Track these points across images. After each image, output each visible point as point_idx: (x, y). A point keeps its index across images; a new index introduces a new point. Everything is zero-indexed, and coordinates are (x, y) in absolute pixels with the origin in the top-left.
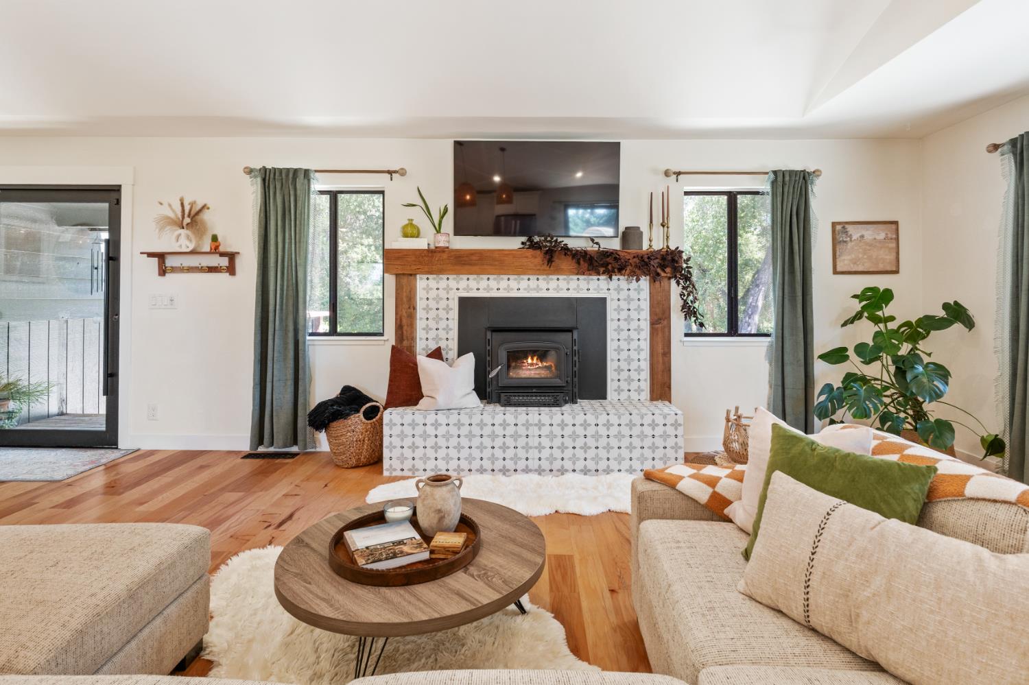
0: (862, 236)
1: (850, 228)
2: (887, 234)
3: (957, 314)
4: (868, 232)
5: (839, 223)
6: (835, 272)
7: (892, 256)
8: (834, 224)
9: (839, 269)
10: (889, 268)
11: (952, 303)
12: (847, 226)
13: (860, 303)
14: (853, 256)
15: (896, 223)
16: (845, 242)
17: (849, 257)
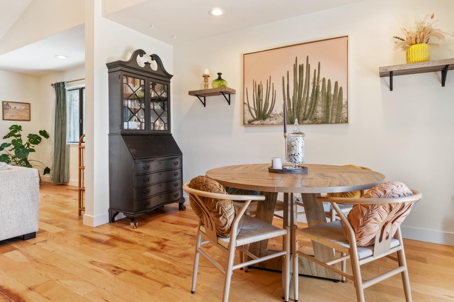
0: (15, 107)
1: (10, 104)
2: (25, 107)
3: (44, 133)
4: (18, 106)
5: (5, 102)
6: (3, 119)
7: (28, 115)
8: (3, 102)
9: (5, 118)
10: (26, 119)
11: (43, 131)
12: (8, 103)
13: (10, 130)
14: (11, 114)
15: (29, 104)
16: (8, 109)
17: (9, 114)
